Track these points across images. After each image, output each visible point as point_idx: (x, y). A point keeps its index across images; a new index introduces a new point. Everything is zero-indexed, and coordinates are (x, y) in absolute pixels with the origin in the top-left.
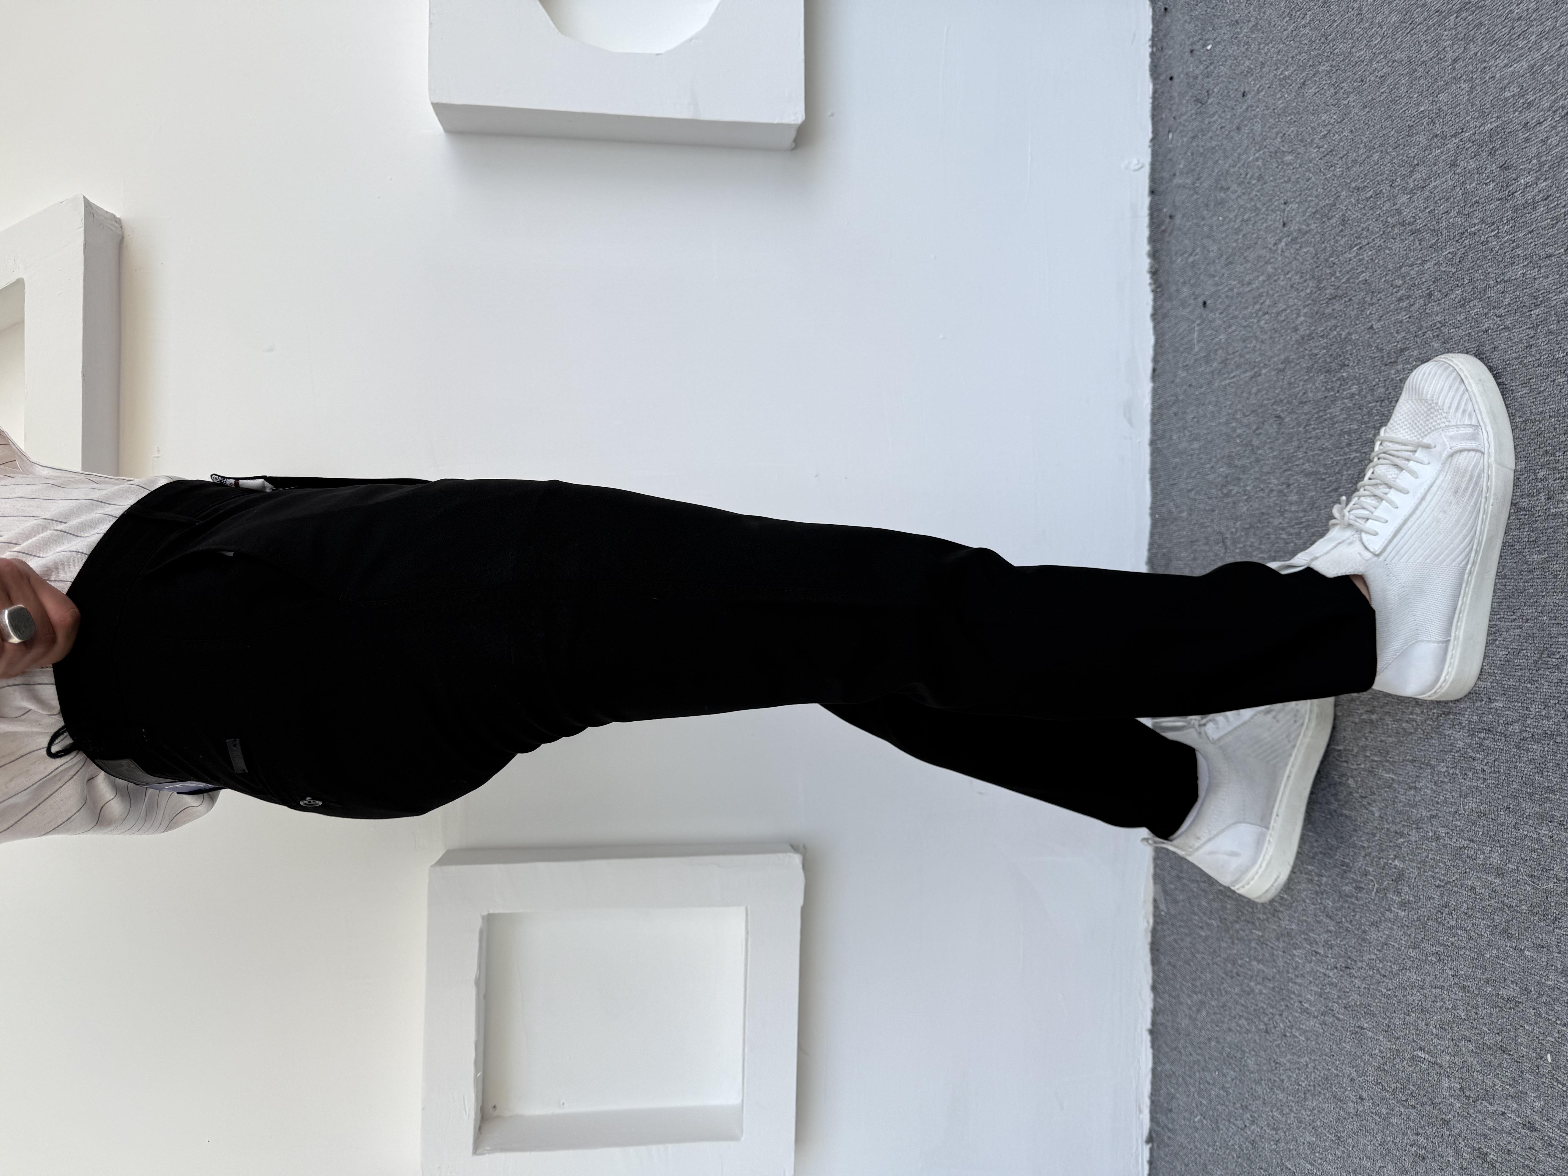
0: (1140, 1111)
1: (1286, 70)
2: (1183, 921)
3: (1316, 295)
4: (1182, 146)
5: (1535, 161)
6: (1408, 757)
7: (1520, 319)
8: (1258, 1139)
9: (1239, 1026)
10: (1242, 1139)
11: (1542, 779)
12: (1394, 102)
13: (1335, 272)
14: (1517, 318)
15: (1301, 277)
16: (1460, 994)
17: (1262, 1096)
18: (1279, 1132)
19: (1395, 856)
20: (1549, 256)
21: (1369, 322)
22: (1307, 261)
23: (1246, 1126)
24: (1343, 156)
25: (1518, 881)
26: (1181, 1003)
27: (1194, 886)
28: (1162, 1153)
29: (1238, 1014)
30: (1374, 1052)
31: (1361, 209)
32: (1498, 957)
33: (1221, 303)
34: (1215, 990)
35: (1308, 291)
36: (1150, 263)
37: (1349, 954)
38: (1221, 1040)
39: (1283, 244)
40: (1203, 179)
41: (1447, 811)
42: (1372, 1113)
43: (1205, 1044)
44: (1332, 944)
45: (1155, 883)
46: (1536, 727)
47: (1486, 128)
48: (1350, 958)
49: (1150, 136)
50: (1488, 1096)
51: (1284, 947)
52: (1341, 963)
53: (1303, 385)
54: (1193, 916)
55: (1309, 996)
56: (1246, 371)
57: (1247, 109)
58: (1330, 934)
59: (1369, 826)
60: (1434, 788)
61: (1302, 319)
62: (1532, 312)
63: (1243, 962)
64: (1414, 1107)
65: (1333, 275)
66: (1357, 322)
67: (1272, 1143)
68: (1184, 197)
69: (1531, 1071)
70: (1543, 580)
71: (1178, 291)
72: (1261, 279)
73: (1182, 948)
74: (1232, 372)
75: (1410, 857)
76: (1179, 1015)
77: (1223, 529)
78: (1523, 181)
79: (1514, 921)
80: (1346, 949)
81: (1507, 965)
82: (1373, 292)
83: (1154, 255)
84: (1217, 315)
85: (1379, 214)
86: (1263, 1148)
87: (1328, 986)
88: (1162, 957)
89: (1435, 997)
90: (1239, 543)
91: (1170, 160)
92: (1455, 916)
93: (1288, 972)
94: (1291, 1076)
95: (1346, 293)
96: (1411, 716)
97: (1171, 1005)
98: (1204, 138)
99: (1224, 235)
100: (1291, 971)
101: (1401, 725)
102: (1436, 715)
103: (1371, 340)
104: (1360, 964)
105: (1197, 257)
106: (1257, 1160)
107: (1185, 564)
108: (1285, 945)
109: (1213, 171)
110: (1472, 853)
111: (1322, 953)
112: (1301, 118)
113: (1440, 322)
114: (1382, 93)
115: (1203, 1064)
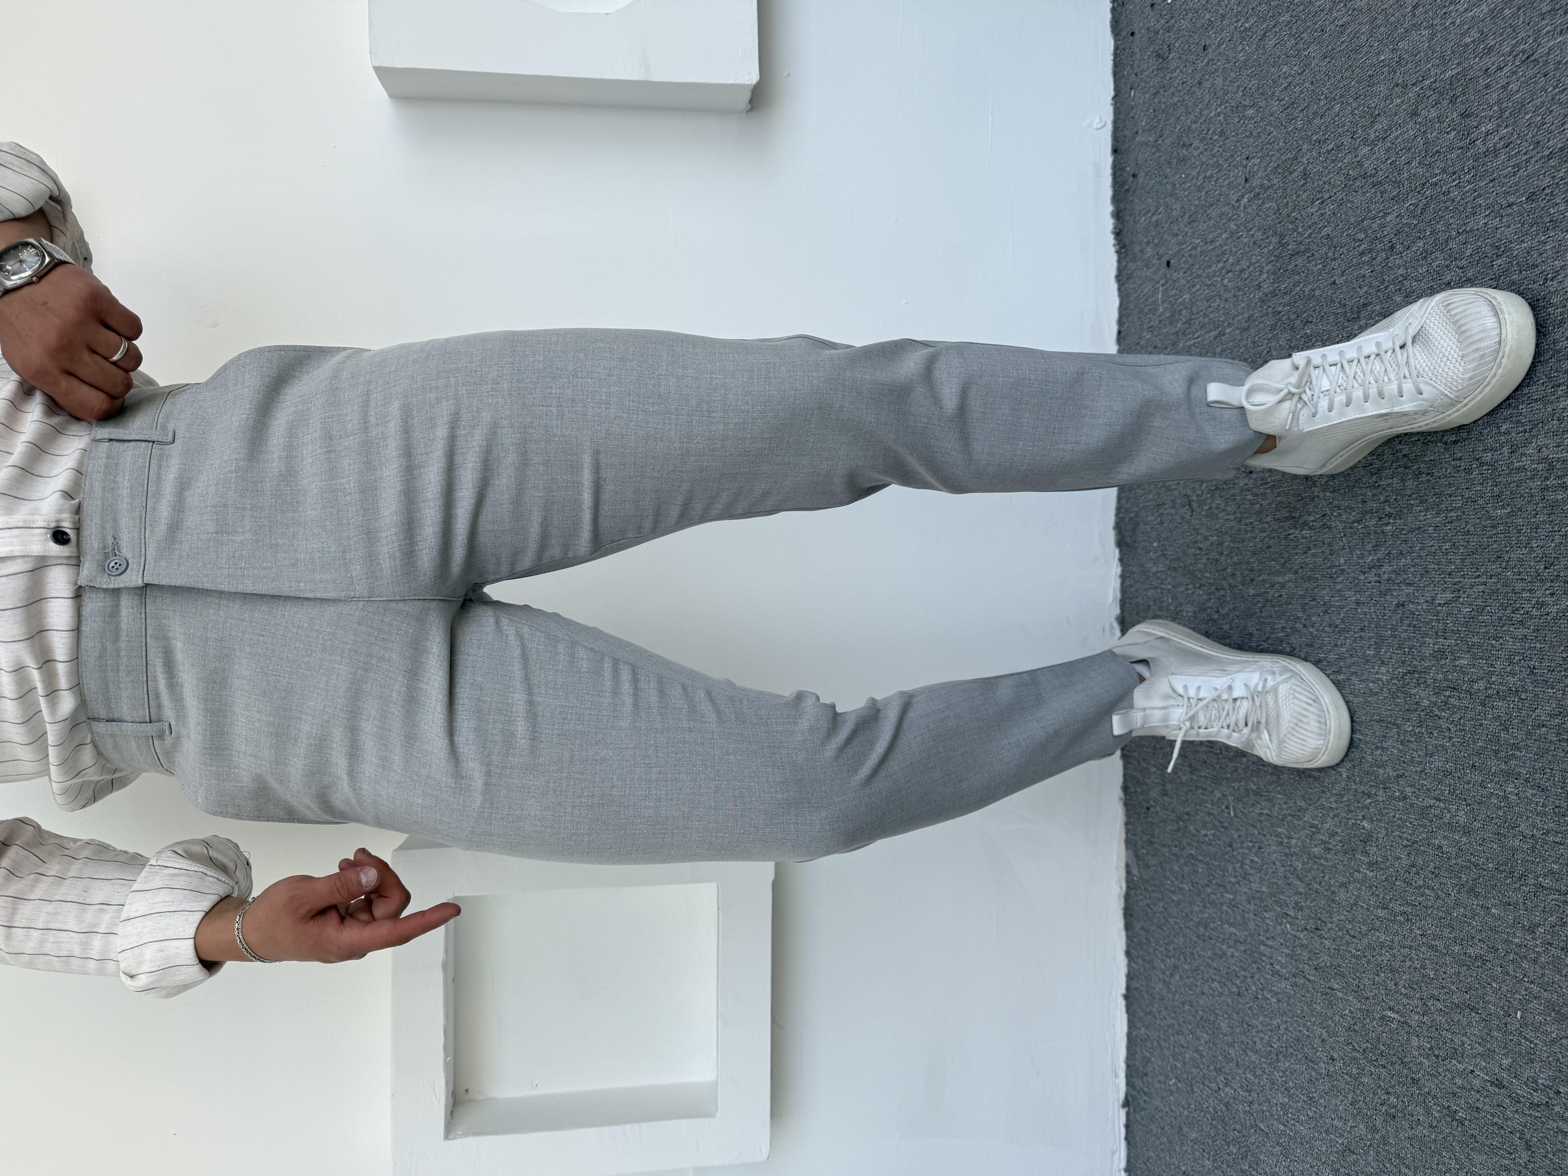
0: (1116, 1076)
1: (1246, 22)
2: (1155, 886)
3: (1278, 251)
4: (1144, 103)
5: (1496, 108)
6: (1375, 717)
7: (1482, 270)
8: (1231, 1101)
9: (1213, 990)
10: (1216, 1102)
11: (1507, 736)
12: (1355, 51)
13: (1297, 227)
14: (1479, 269)
15: (1265, 233)
16: (1429, 954)
17: (1235, 1058)
18: (1252, 1094)
19: (1364, 817)
20: (1510, 205)
21: (1331, 278)
22: (1269, 216)
23: (1219, 1088)
24: (1305, 109)
25: (1484, 839)
26: (1155, 968)
27: (1165, 850)
28: (1138, 1117)
29: (1211, 978)
30: (1345, 1012)
31: (1322, 162)
32: (1465, 916)
33: (1184, 262)
34: (1189, 954)
35: (1271, 247)
36: (1114, 224)
37: (1319, 915)
38: (1195, 1004)
39: (1246, 200)
40: (1165, 136)
41: (1414, 770)
42: (1343, 1073)
43: (1179, 1007)
44: (1302, 907)
45: (1127, 848)
46: (1501, 683)
47: (1447, 75)
48: (1320, 919)
49: (1112, 93)
50: (1456, 1054)
51: (1255, 910)
52: (1311, 925)
53: (1267, 344)
54: (1165, 881)
55: (1280, 958)
56: (1211, 330)
57: (1208, 63)
58: (1300, 896)
59: (1338, 787)
60: (1401, 747)
61: (1265, 276)
62: (1494, 263)
63: (1215, 925)
64: (1385, 1067)
65: (1295, 231)
66: (1320, 278)
67: (1245, 1105)
68: (1147, 155)
69: (1499, 1029)
70: (1507, 535)
71: (1141, 251)
72: (1224, 236)
73: (1155, 913)
74: (1197, 332)
75: (1378, 817)
76: (1153, 979)
77: (1189, 492)
78: (1483, 129)
79: (1481, 879)
80: (1316, 911)
81: (1475, 923)
82: (1335, 247)
83: (1118, 215)
84: (1181, 274)
85: (1341, 167)
86: (1237, 1110)
87: (1298, 948)
88: (1136, 924)
89: (1404, 956)
90: (1206, 505)
91: (1133, 118)
92: (1422, 876)
93: (1259, 935)
94: (1263, 1038)
95: (1308, 248)
96: (1377, 676)
97: (1145, 970)
98: (1166, 94)
99: (1186, 193)
100: (1262, 933)
101: (1367, 685)
102: (1401, 674)
103: (1334, 296)
104: (1330, 925)
105: (1160, 216)
106: (1231, 1122)
107: (1152, 528)
108: (1256, 907)
109: (1175, 128)
110: (1439, 812)
111: (1293, 914)
112: (1262, 70)
113: (1401, 275)
114: (1342, 42)
115: (1177, 1027)
